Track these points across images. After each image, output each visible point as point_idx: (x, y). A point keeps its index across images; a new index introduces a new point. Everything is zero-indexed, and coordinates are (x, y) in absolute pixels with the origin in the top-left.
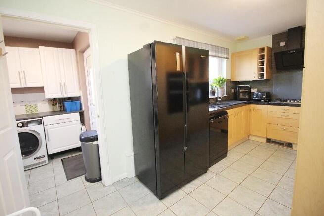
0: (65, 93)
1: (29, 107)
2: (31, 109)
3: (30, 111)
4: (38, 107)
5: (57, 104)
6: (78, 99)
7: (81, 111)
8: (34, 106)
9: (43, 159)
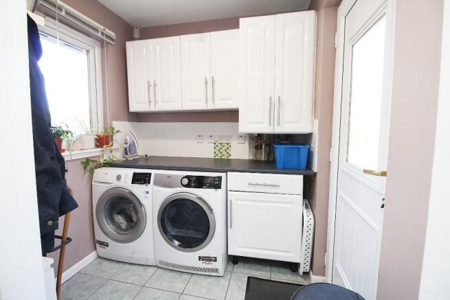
0: (279, 124)
1: (220, 146)
2: (221, 150)
3: (219, 155)
4: (231, 149)
5: (263, 147)
6: (305, 139)
7: (307, 172)
8: (226, 146)
9: (213, 265)
